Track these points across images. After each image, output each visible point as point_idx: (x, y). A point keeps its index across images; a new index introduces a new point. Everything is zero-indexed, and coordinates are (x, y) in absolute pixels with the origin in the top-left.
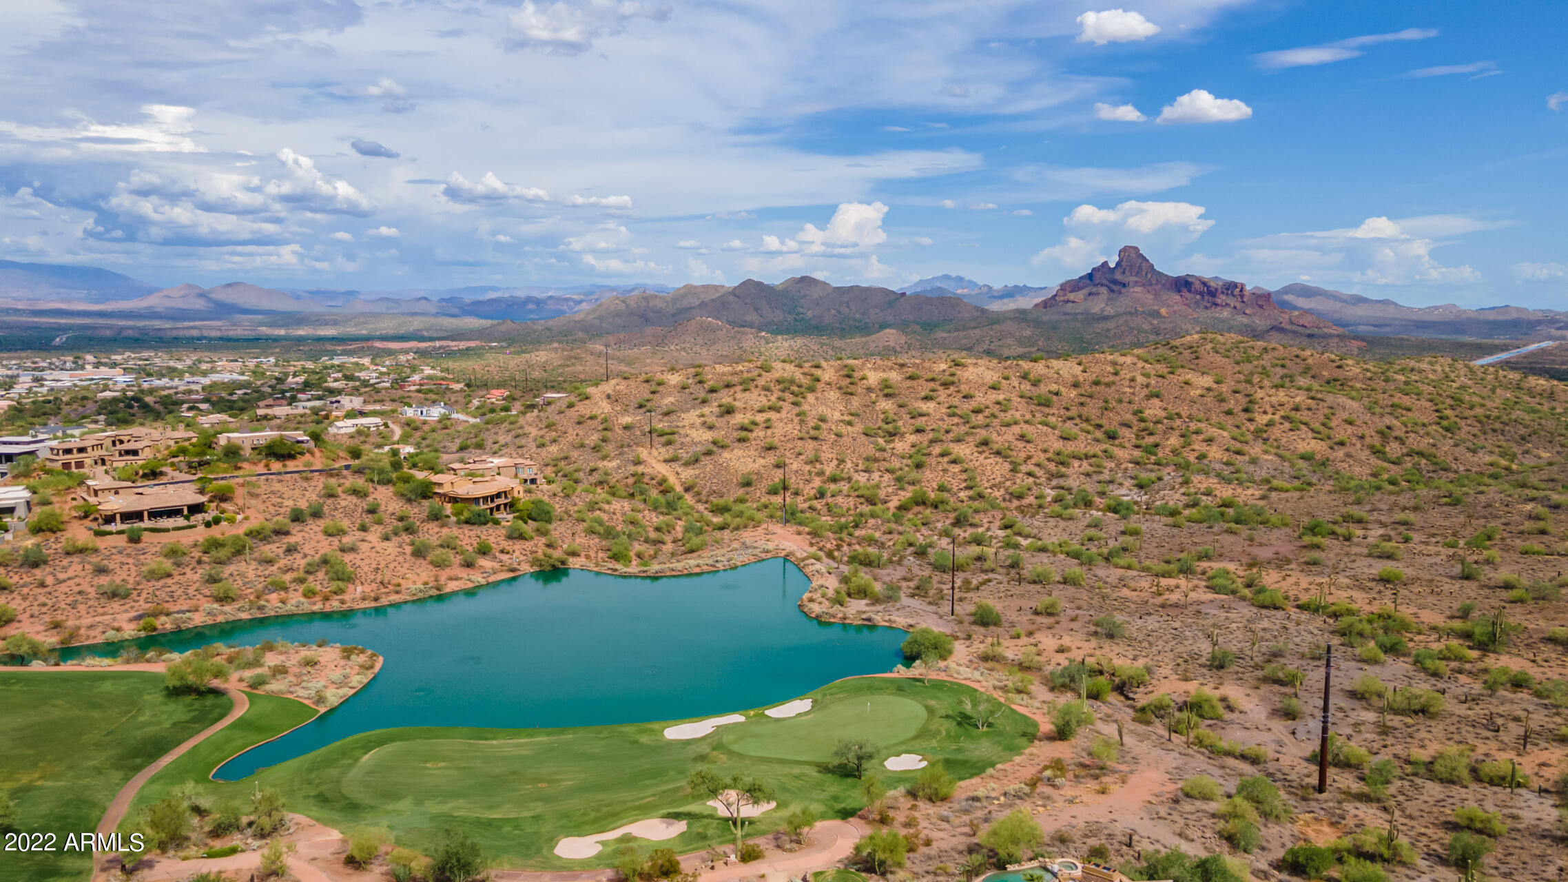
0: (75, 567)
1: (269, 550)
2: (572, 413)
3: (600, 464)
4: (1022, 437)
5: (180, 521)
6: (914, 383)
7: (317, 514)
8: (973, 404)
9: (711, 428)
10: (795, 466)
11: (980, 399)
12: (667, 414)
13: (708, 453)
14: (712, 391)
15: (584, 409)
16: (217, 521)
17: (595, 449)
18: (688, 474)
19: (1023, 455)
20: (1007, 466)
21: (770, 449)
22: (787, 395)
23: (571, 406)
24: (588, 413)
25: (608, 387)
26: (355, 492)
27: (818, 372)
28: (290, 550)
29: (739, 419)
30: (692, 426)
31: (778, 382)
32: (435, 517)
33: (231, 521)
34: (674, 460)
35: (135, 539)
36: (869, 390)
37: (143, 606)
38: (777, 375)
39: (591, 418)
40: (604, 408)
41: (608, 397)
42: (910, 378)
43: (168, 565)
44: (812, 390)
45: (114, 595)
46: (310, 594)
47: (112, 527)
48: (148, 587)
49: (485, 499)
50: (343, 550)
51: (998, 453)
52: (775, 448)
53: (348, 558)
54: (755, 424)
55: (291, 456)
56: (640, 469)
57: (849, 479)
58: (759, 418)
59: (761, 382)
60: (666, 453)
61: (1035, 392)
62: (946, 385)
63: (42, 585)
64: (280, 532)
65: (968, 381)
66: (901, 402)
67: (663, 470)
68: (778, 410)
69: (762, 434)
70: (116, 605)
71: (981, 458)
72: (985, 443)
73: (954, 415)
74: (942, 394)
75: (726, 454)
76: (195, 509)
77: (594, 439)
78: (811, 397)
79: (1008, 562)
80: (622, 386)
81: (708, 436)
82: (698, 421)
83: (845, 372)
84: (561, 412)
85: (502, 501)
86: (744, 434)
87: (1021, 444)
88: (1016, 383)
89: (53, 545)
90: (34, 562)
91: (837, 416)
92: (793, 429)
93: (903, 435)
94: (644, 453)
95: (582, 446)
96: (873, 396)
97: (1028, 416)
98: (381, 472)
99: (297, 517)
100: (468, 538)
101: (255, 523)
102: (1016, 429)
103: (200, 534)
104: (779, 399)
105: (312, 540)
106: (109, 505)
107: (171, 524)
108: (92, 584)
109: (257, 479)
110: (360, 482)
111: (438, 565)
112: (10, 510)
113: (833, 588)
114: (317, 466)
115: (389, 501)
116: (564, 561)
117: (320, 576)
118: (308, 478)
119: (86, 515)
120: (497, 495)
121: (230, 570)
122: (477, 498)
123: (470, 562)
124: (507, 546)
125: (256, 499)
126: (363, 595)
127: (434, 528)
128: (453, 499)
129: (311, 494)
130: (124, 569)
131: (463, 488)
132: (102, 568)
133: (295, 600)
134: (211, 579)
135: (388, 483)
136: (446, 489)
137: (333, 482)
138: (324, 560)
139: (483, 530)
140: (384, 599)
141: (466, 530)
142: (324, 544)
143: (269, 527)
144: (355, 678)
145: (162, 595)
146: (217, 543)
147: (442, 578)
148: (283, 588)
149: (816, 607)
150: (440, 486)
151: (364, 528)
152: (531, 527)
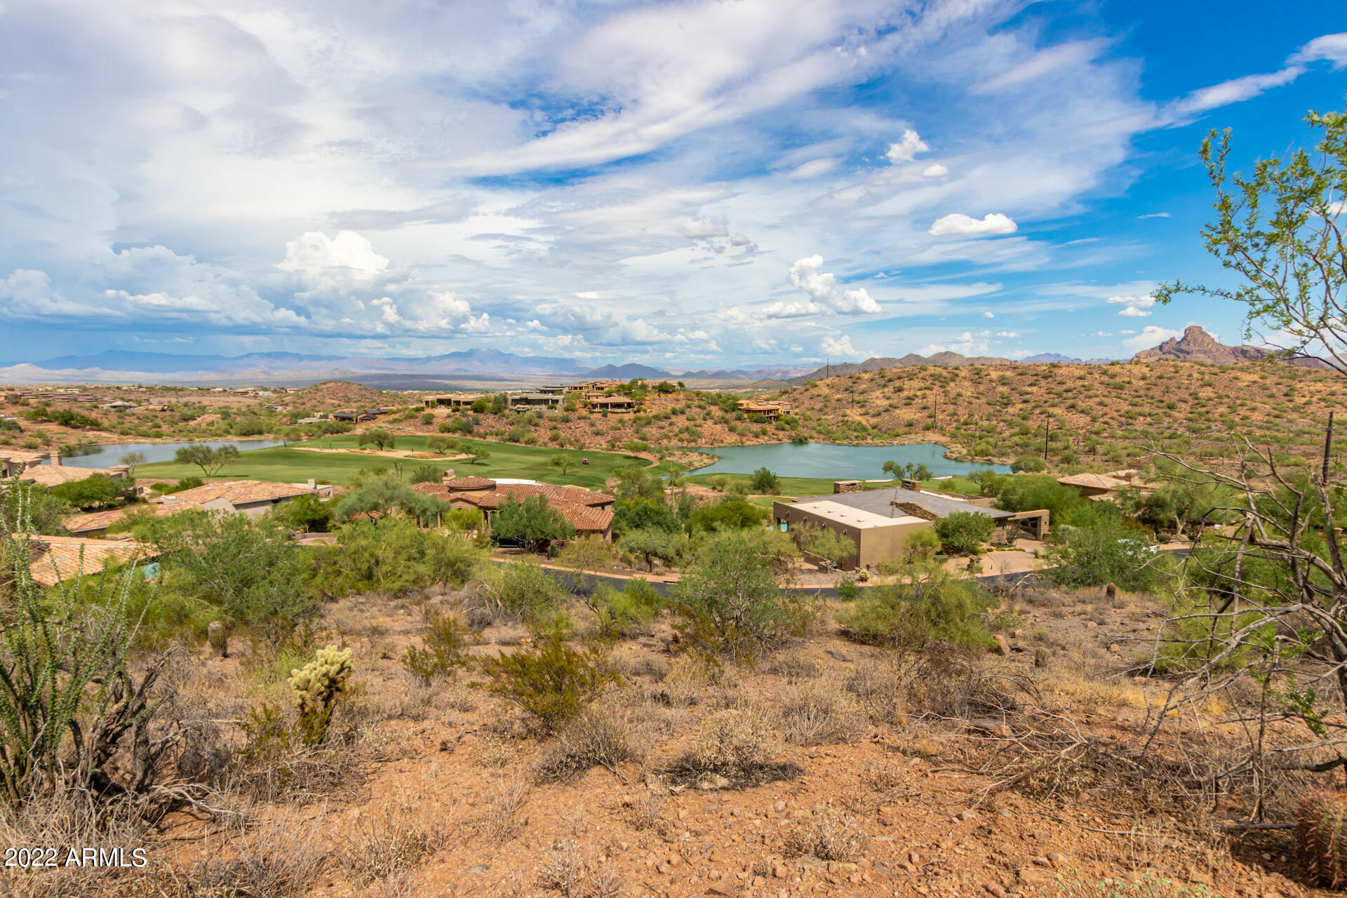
0: (582, 423)
1: (663, 423)
2: (808, 394)
3: (823, 417)
4: (1101, 404)
5: (624, 410)
6: (1024, 377)
7: (682, 413)
8: (1065, 387)
9: (888, 398)
10: (941, 417)
11: (1070, 384)
12: (862, 393)
13: (887, 411)
14: (890, 381)
15: (814, 391)
16: (639, 411)
17: (820, 410)
18: (874, 421)
19: (1101, 413)
20: (1089, 419)
21: (925, 408)
22: (936, 382)
23: (807, 390)
24: (816, 393)
25: (828, 381)
26: (700, 407)
27: (958, 372)
28: (671, 424)
29: (905, 393)
30: (877, 398)
31: (931, 376)
32: (739, 419)
33: (645, 411)
34: (866, 414)
35: (605, 415)
36: (991, 381)
37: (609, 438)
38: (929, 372)
39: (818, 396)
40: (826, 391)
41: (828, 385)
42: (1020, 374)
43: (620, 425)
44: (953, 380)
45: (598, 434)
46: (681, 440)
47: (596, 410)
48: (611, 432)
49: (764, 411)
50: (696, 426)
51: (1082, 412)
52: (928, 408)
53: (699, 429)
54: (917, 396)
55: (670, 393)
56: (846, 419)
57: (976, 424)
58: (919, 393)
59: (920, 376)
60: (860, 411)
61: (1111, 381)
62: (1045, 377)
63: (570, 428)
64: (667, 417)
65: (1062, 375)
66: (1012, 387)
67: (858, 418)
68: (931, 389)
69: (920, 401)
70: (599, 437)
71: (1070, 414)
72: (1073, 407)
73: (1051, 393)
74: (1043, 383)
75: (897, 411)
76: (630, 405)
77: (820, 405)
78: (952, 384)
79: (1087, 449)
80: (836, 380)
81: (887, 402)
82: (881, 396)
83: (975, 372)
84: (801, 394)
85: (771, 415)
86: (909, 401)
87: (1099, 408)
88: (1098, 376)
89: (572, 416)
90: (566, 420)
91: (969, 394)
92: (941, 399)
93: (1014, 404)
94: (848, 412)
95: (813, 409)
96: (994, 384)
97: (1105, 393)
98: (712, 398)
99: (674, 412)
100: (756, 428)
101: (655, 413)
102: (1097, 400)
103: (630, 416)
104: (932, 384)
105: (681, 421)
106: (595, 400)
107: (619, 410)
108: (589, 430)
109: (655, 399)
110: (702, 403)
111: (742, 435)
112: (556, 401)
113: (965, 451)
114: (681, 396)
115: (716, 411)
116: (806, 439)
117: (686, 434)
118: (677, 400)
119: (585, 406)
120: (770, 411)
121: (645, 430)
122: (760, 411)
123: (757, 436)
124: (777, 432)
125: (655, 405)
126: (706, 443)
127: (738, 423)
128: (748, 411)
129: (679, 406)
130: (601, 426)
131: (753, 406)
132: (593, 425)
133: (674, 442)
134: (637, 432)
135: (716, 404)
136: (745, 406)
137: (690, 402)
138: (687, 429)
139: (763, 425)
140: (716, 445)
141: (755, 424)
142: (687, 423)
143: (662, 415)
144: (706, 461)
145: (618, 435)
146: (639, 419)
147: (744, 439)
148: (669, 438)
149: (955, 456)
150: (742, 405)
151: (705, 419)
152: (787, 427)
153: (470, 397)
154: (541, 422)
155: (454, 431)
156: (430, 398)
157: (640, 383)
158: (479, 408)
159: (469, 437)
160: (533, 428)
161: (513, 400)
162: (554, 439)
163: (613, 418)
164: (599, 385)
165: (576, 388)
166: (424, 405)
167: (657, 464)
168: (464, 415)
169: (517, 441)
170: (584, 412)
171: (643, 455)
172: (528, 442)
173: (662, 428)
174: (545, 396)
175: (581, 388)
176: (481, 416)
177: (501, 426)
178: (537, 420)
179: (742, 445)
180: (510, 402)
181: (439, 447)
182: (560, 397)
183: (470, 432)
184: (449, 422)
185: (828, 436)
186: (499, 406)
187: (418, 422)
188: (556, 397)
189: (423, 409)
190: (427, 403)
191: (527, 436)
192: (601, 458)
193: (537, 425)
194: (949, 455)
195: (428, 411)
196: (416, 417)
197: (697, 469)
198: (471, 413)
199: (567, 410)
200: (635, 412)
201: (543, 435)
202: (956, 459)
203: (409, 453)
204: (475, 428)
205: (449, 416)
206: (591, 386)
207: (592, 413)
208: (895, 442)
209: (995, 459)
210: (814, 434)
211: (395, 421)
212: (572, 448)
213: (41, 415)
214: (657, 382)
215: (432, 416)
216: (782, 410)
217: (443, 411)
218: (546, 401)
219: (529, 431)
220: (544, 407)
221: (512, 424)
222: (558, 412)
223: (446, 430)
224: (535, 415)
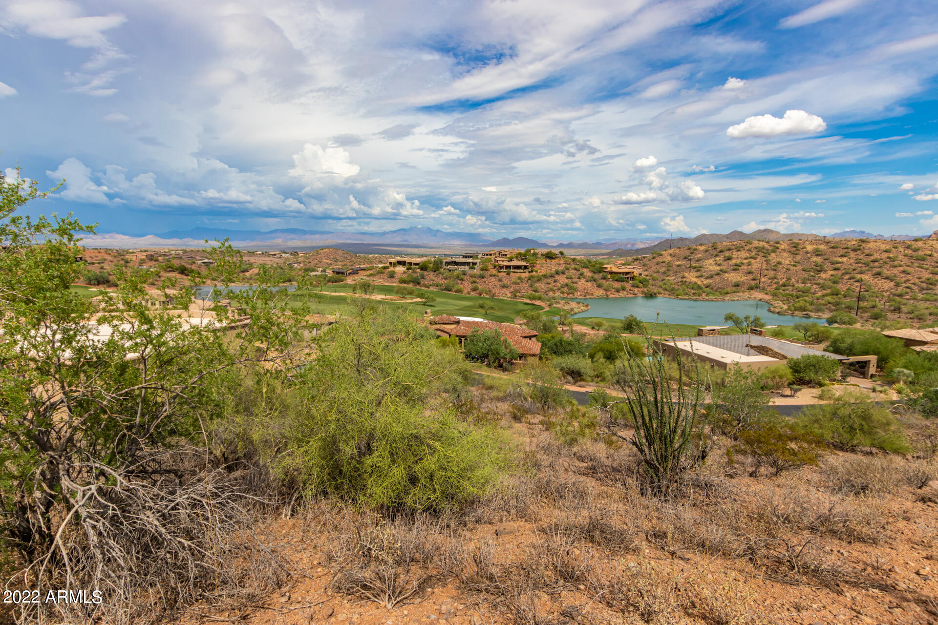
0: (493, 279)
1: (549, 281)
2: (655, 260)
3: (666, 278)
4: (904, 272)
5: (522, 271)
6: (835, 250)
7: (563, 273)
8: (872, 258)
9: (719, 265)
10: (763, 280)
11: (877, 256)
12: (698, 261)
13: (718, 274)
14: (721, 251)
15: (660, 259)
16: (532, 271)
17: (664, 273)
18: (707, 282)
19: (904, 279)
20: (892, 284)
21: (750, 273)
22: (760, 253)
23: (654, 258)
24: (661, 260)
25: (671, 251)
26: (576, 269)
27: (778, 245)
28: (555, 281)
29: (734, 261)
30: (710, 264)
31: (756, 248)
32: (604, 278)
33: (536, 272)
34: (701, 276)
35: (508, 274)
36: (807, 252)
37: (512, 290)
38: (754, 245)
39: (663, 262)
40: (669, 259)
41: (671, 255)
42: (832, 248)
43: (519, 281)
44: (774, 252)
45: (504, 287)
46: (563, 293)
47: (503, 270)
48: (513, 286)
49: (623, 273)
50: (573, 283)
51: (887, 278)
52: (752, 273)
53: (575, 285)
54: (743, 264)
55: (554, 259)
56: (684, 279)
57: (793, 286)
58: (745, 261)
59: (747, 248)
60: (696, 274)
61: (914, 254)
62: (855, 250)
63: (485, 282)
64: (552, 276)
65: (869, 249)
66: (825, 258)
67: (695, 280)
68: (755, 259)
69: (746, 267)
70: (505, 289)
71: (876, 280)
72: (879, 274)
73: (859, 263)
74: (852, 254)
75: (727, 275)
76: (525, 267)
77: (664, 269)
78: (773, 255)
80: (677, 251)
81: (718, 268)
82: (713, 263)
83: (793, 245)
84: (649, 260)
85: (629, 276)
86: (736, 267)
87: (902, 275)
88: (902, 250)
89: (486, 274)
90: (482, 277)
91: (787, 262)
92: (763, 266)
93: (826, 271)
94: (686, 275)
95: (658, 272)
96: (809, 255)
97: (910, 264)
98: (585, 263)
99: (557, 273)
100: (617, 285)
101: (543, 273)
102: (901, 269)
103: (527, 275)
104: (756, 254)
105: (562, 279)
106: (502, 263)
107: (518, 271)
108: (498, 284)
109: (543, 263)
110: (577, 267)
111: (606, 290)
112: (475, 264)
113: (785, 307)
114: (562, 262)
115: (587, 273)
116: (655, 294)
117: (566, 288)
118: (559, 264)
119: (495, 267)
120: (628, 273)
121: (536, 285)
122: (620, 273)
123: (618, 291)
124: (632, 288)
125: (543, 268)
126: (581, 295)
127: (604, 281)
128: (611, 273)
129: (561, 268)
130: (506, 281)
131: (615, 269)
132: (500, 280)
133: (558, 294)
134: (531, 286)
135: (587, 267)
136: (609, 269)
137: (568, 266)
138: (567, 285)
139: (622, 283)
140: (588, 297)
141: (616, 282)
142: (566, 281)
143: (548, 275)
144: (582, 308)
145: (518, 288)
146: (533, 277)
147: (608, 293)
148: (554, 291)
149: (777, 310)
150: (606, 268)
151: (579, 278)
152: (641, 285)
153: (418, 260)
154: (465, 278)
155: (408, 283)
156: (393, 260)
157: (532, 251)
158: (424, 267)
159: (418, 287)
160: (460, 282)
161: (446, 262)
162: (474, 289)
163: (514, 276)
164: (503, 253)
165: (487, 255)
166: (388, 265)
167: (547, 309)
168: (415, 272)
169: (449, 291)
170: (494, 272)
171: (537, 303)
172: (456, 292)
173: (549, 284)
174: (468, 260)
175: (491, 255)
176: (425, 273)
177: (439, 280)
178: (462, 277)
179: (607, 298)
180: (444, 263)
181: (402, 294)
182: (477, 261)
183: (419, 284)
184: (405, 276)
185: (673, 292)
186: (437, 267)
187: (386, 276)
188: (475, 261)
189: (388, 268)
190: (390, 263)
191: (456, 287)
192: (508, 304)
193: (462, 280)
194: (772, 309)
195: (391, 269)
196: (384, 273)
197: (576, 313)
198: (418, 270)
199: (482, 270)
200: (529, 272)
201: (466, 287)
202: (779, 313)
203: (383, 297)
204: (422, 281)
205: (404, 273)
206: (497, 253)
207: (499, 272)
208: (726, 299)
209: (812, 314)
210: (661, 290)
211: (371, 275)
212: (487, 296)
213: (170, 269)
214: (545, 251)
215: (394, 272)
216: (636, 272)
217: (400, 269)
218: (468, 264)
219: (457, 284)
220: (466, 268)
221: (446, 279)
222: (477, 271)
223: (404, 282)
224: (461, 273)
